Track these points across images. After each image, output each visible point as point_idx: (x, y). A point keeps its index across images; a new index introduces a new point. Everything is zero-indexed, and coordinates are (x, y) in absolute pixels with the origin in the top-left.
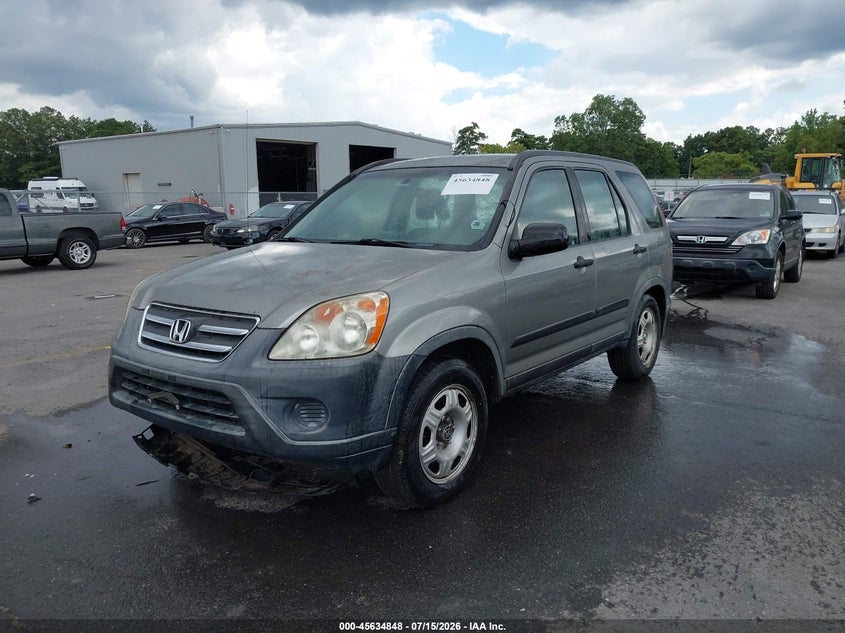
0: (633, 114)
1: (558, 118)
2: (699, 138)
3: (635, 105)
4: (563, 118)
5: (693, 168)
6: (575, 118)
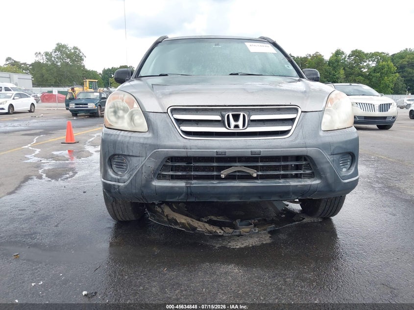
0: (78, 55)
1: (37, 53)
2: (109, 70)
3: (79, 50)
4: (40, 53)
5: (111, 83)
6: (47, 54)
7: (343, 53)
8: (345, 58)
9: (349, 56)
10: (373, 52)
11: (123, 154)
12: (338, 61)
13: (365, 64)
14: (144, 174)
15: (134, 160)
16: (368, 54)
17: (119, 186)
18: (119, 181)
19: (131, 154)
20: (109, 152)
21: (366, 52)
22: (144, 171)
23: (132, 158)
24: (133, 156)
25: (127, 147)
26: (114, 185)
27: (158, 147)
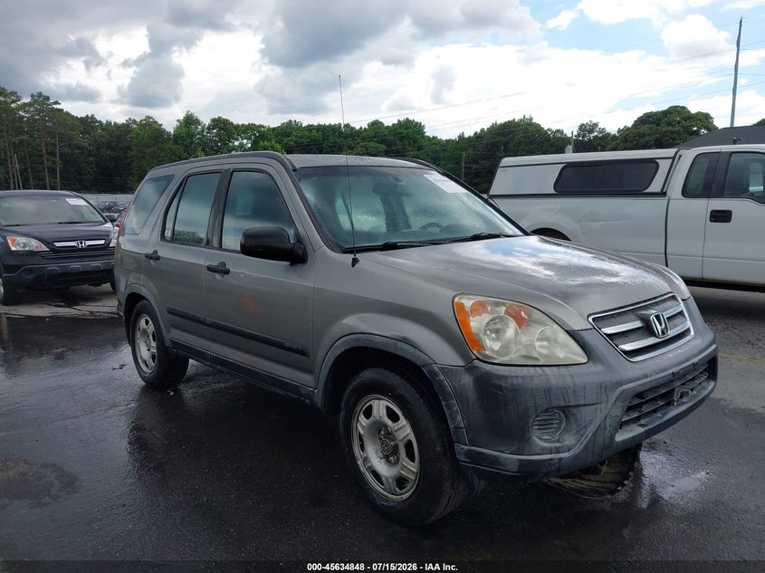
7: (198, 122)
8: (203, 131)
9: (209, 128)
10: (247, 124)
11: (568, 404)
12: (191, 135)
13: (236, 143)
14: (609, 429)
15: (586, 410)
16: (238, 126)
17: (561, 459)
18: (558, 451)
19: (582, 402)
20: (535, 406)
21: (235, 122)
22: (608, 425)
23: (582, 408)
24: (585, 405)
25: (574, 392)
26: (551, 459)
27: (620, 384)
